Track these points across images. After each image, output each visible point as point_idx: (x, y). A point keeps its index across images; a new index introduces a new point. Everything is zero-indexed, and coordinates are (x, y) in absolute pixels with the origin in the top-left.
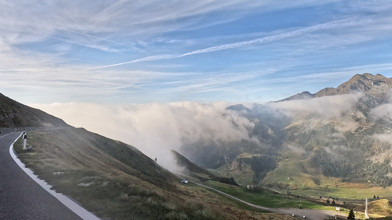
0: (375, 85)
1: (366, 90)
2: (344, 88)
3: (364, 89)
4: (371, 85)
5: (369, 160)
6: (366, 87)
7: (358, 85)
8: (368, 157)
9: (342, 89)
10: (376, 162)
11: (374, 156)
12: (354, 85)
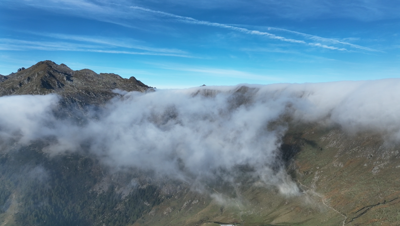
0: (68, 80)
1: (60, 87)
2: (29, 81)
3: (58, 85)
4: (64, 81)
5: (93, 193)
6: (60, 83)
7: (49, 79)
8: (90, 187)
9: (26, 82)
10: (101, 192)
11: (97, 185)
12: (45, 79)
